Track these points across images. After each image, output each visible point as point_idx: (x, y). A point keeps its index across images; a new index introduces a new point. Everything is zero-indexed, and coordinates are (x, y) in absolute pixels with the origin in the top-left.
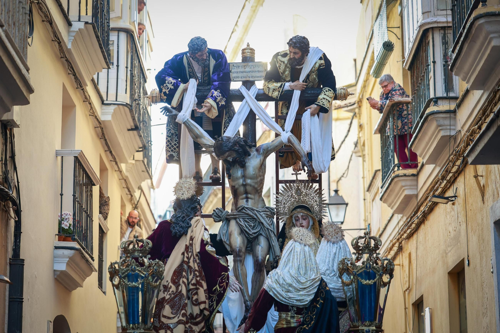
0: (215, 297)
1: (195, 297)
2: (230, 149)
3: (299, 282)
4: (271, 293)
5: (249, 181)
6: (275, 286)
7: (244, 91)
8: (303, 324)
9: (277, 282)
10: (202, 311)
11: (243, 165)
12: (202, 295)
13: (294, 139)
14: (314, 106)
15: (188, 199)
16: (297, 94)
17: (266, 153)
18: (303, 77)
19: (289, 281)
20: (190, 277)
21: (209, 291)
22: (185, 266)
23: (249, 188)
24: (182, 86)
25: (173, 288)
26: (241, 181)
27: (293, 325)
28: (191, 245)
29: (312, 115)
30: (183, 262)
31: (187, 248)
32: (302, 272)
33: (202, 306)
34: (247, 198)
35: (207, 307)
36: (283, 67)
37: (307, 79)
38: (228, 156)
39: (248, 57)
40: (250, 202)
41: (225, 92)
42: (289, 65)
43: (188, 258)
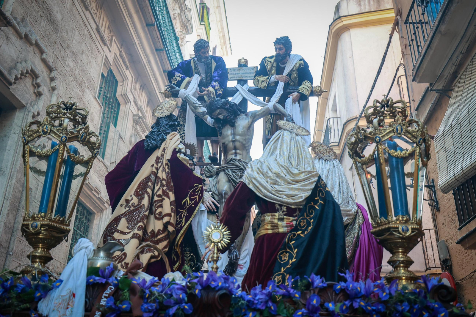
1: (159, 210)
2: (220, 107)
3: (289, 172)
5: (238, 138)
9: (260, 171)
10: (165, 226)
11: (233, 125)
12: (167, 207)
14: (295, 94)
15: (167, 116)
16: (281, 85)
17: (254, 117)
18: (286, 72)
20: (156, 188)
22: (153, 178)
23: (238, 144)
25: (136, 200)
26: (231, 138)
27: (281, 230)
28: (162, 156)
29: (294, 101)
30: (151, 173)
31: (157, 160)
32: (294, 162)
33: (166, 220)
35: (172, 220)
36: (270, 65)
37: (289, 75)
38: (219, 114)
39: (243, 64)
40: (238, 157)
41: (223, 84)
42: (275, 65)
43: (157, 169)
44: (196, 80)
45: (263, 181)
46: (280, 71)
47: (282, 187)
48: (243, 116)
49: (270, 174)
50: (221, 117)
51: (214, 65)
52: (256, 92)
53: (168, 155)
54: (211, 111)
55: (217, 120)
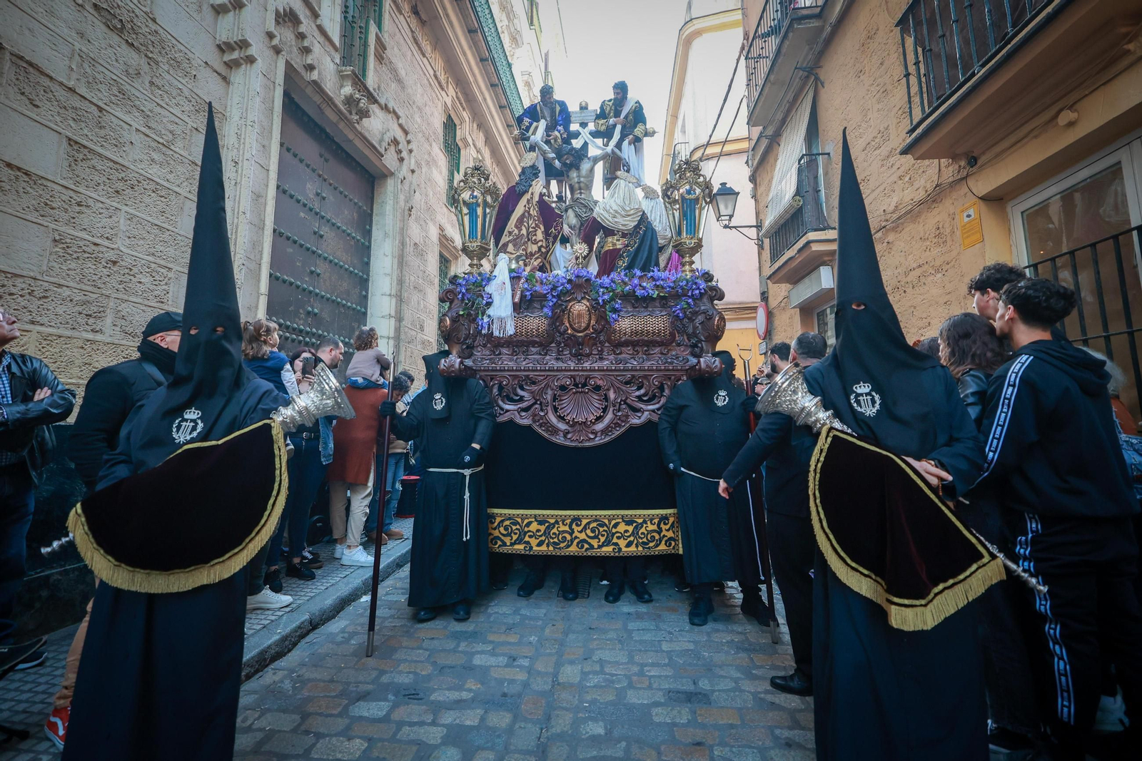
0: (551, 239)
1: (534, 238)
2: (567, 153)
3: (624, 209)
4: (599, 219)
5: (582, 179)
6: (602, 212)
7: (581, 130)
8: (627, 246)
9: (605, 209)
10: (540, 248)
11: (578, 169)
12: (540, 235)
13: (617, 151)
14: (631, 137)
15: (531, 167)
16: (619, 128)
17: (596, 160)
18: (623, 116)
19: (615, 207)
20: (530, 222)
21: (547, 234)
22: (526, 214)
23: (582, 185)
24: (535, 124)
25: (516, 231)
26: (576, 180)
27: (618, 247)
28: (532, 198)
29: (630, 144)
30: (525, 211)
31: (528, 201)
32: (627, 202)
33: (540, 244)
34: (581, 193)
35: (544, 245)
36: (608, 109)
37: (626, 117)
38: (567, 159)
39: (583, 108)
40: (583, 196)
41: (566, 128)
42: (613, 108)
43: (529, 208)
44: (542, 125)
45: (607, 216)
46: (617, 114)
47: (619, 219)
48: (586, 160)
49: (611, 211)
50: (568, 162)
51: (558, 108)
52: (595, 134)
53: (536, 198)
54: (559, 156)
55: (564, 164)
